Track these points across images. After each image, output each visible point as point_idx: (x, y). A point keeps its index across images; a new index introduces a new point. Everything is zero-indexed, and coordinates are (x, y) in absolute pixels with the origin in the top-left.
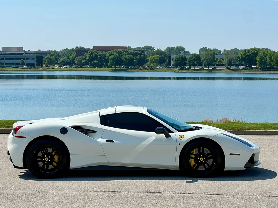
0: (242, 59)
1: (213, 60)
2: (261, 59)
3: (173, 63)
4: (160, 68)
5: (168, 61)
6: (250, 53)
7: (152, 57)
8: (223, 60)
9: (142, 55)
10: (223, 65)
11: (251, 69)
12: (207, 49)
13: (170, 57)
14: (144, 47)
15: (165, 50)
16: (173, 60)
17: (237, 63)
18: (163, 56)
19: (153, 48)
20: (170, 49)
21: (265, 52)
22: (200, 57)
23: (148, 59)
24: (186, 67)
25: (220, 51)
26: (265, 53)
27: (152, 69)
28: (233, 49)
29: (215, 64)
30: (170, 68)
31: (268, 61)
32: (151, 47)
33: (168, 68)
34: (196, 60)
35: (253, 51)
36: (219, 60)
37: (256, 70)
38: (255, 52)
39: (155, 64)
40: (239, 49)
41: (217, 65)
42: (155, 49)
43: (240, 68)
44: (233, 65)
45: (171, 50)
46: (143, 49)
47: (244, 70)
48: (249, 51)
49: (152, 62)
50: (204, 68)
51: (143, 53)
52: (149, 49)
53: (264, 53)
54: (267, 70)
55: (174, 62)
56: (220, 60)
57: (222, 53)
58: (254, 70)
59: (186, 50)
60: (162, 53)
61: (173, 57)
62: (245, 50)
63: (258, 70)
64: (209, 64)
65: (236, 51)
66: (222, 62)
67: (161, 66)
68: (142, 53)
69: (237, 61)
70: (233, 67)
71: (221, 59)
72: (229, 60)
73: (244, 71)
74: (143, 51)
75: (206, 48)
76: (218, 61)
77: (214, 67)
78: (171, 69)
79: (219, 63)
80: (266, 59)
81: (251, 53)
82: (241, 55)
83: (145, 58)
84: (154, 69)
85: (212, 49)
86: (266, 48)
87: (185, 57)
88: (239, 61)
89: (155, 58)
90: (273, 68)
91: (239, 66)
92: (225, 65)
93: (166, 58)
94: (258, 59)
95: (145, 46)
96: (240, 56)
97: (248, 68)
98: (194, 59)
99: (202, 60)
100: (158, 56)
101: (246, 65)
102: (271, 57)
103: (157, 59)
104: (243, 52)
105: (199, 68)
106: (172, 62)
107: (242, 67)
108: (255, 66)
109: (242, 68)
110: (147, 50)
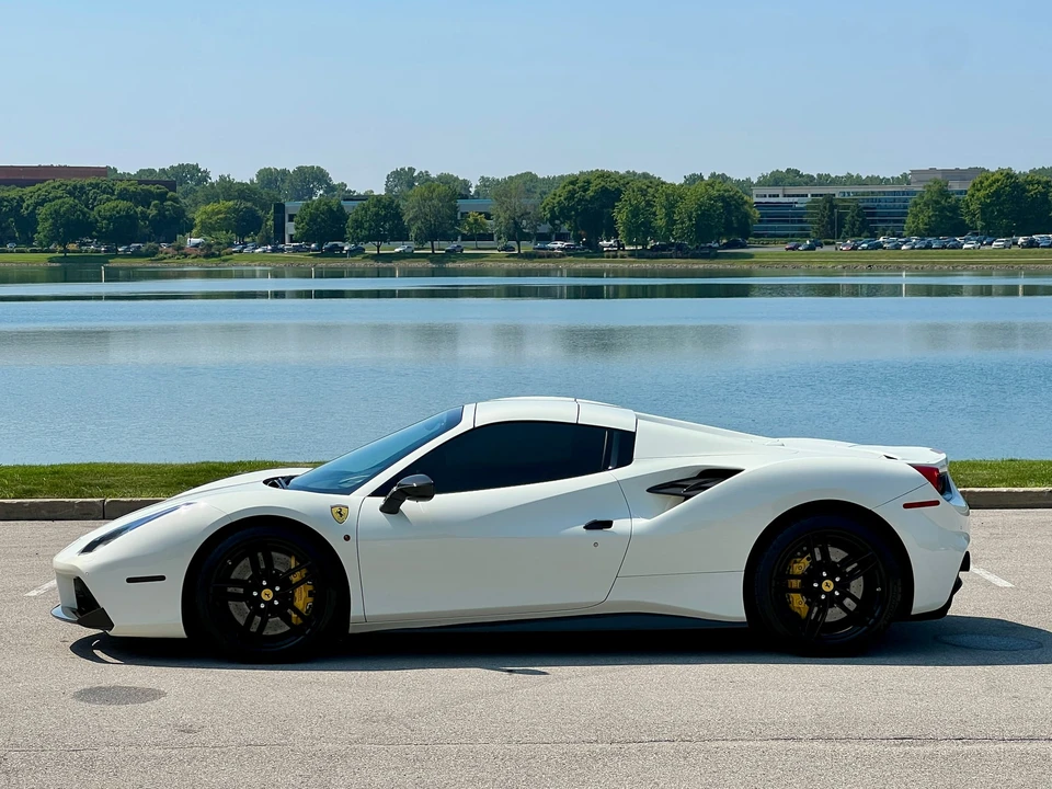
0: (560, 214)
1: (450, 218)
2: (635, 212)
3: (293, 232)
4: (240, 252)
5: (270, 223)
6: (590, 193)
7: (209, 208)
8: (488, 217)
9: (169, 203)
10: (490, 237)
11: (598, 252)
12: (416, 174)
13: (280, 208)
14: (167, 167)
15: (252, 181)
16: (291, 220)
17: (545, 228)
18: (249, 204)
19: (205, 172)
20: (270, 178)
21: (648, 187)
22: (398, 206)
23: (190, 216)
24: (342, 248)
25: (466, 184)
26: (649, 190)
27: (213, 255)
28: (518, 175)
29: (460, 233)
30: (282, 250)
31: (660, 222)
32: (196, 168)
33: (273, 251)
34: (385, 219)
35: (603, 183)
36: (471, 219)
37: (615, 257)
38: (611, 186)
39: (223, 236)
40: (540, 176)
41: (465, 238)
42: (214, 178)
43: (553, 249)
44: (527, 237)
45: (276, 180)
46: (165, 178)
47: (570, 255)
48: (589, 182)
49: (207, 229)
50: (416, 249)
51: (170, 194)
52: (189, 174)
53: (644, 192)
54: (657, 257)
55: (297, 228)
56: (476, 220)
57: (473, 190)
58: (608, 257)
59: (335, 182)
60: (243, 192)
61: (293, 206)
62: (573, 181)
63: (622, 257)
64: (432, 234)
65: (528, 182)
66: (485, 224)
67: (245, 245)
68: (167, 193)
69: (541, 220)
70: (527, 247)
71: (480, 214)
72: (514, 219)
73: (571, 261)
74: (172, 186)
75: (412, 170)
76: (469, 224)
77: (455, 244)
78: (285, 254)
79: (471, 229)
80: (654, 214)
81: (595, 192)
82: (557, 199)
83: (180, 213)
84: (219, 255)
85: (434, 175)
86: (639, 171)
87: (341, 208)
88: (551, 220)
89: (219, 212)
90: (680, 247)
91: (550, 240)
92: (495, 238)
93: (260, 213)
94: (621, 216)
95: (172, 167)
96: (555, 201)
97: (583, 249)
98: (377, 214)
99: (406, 219)
100: (231, 203)
101: (578, 238)
102: (670, 208)
103: (225, 219)
104: (564, 187)
105: (397, 250)
106: (290, 228)
107: (559, 244)
108: (612, 242)
109: (562, 249)
110: (183, 181)
